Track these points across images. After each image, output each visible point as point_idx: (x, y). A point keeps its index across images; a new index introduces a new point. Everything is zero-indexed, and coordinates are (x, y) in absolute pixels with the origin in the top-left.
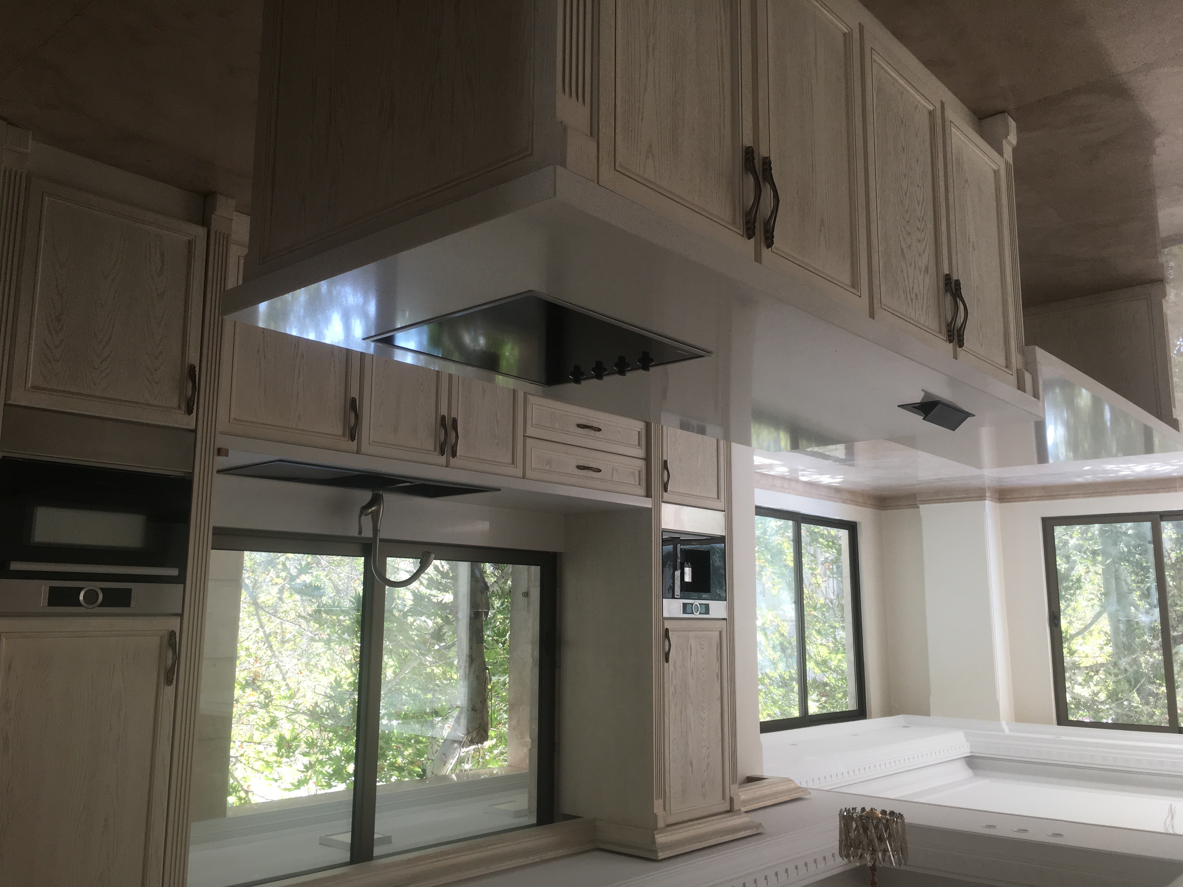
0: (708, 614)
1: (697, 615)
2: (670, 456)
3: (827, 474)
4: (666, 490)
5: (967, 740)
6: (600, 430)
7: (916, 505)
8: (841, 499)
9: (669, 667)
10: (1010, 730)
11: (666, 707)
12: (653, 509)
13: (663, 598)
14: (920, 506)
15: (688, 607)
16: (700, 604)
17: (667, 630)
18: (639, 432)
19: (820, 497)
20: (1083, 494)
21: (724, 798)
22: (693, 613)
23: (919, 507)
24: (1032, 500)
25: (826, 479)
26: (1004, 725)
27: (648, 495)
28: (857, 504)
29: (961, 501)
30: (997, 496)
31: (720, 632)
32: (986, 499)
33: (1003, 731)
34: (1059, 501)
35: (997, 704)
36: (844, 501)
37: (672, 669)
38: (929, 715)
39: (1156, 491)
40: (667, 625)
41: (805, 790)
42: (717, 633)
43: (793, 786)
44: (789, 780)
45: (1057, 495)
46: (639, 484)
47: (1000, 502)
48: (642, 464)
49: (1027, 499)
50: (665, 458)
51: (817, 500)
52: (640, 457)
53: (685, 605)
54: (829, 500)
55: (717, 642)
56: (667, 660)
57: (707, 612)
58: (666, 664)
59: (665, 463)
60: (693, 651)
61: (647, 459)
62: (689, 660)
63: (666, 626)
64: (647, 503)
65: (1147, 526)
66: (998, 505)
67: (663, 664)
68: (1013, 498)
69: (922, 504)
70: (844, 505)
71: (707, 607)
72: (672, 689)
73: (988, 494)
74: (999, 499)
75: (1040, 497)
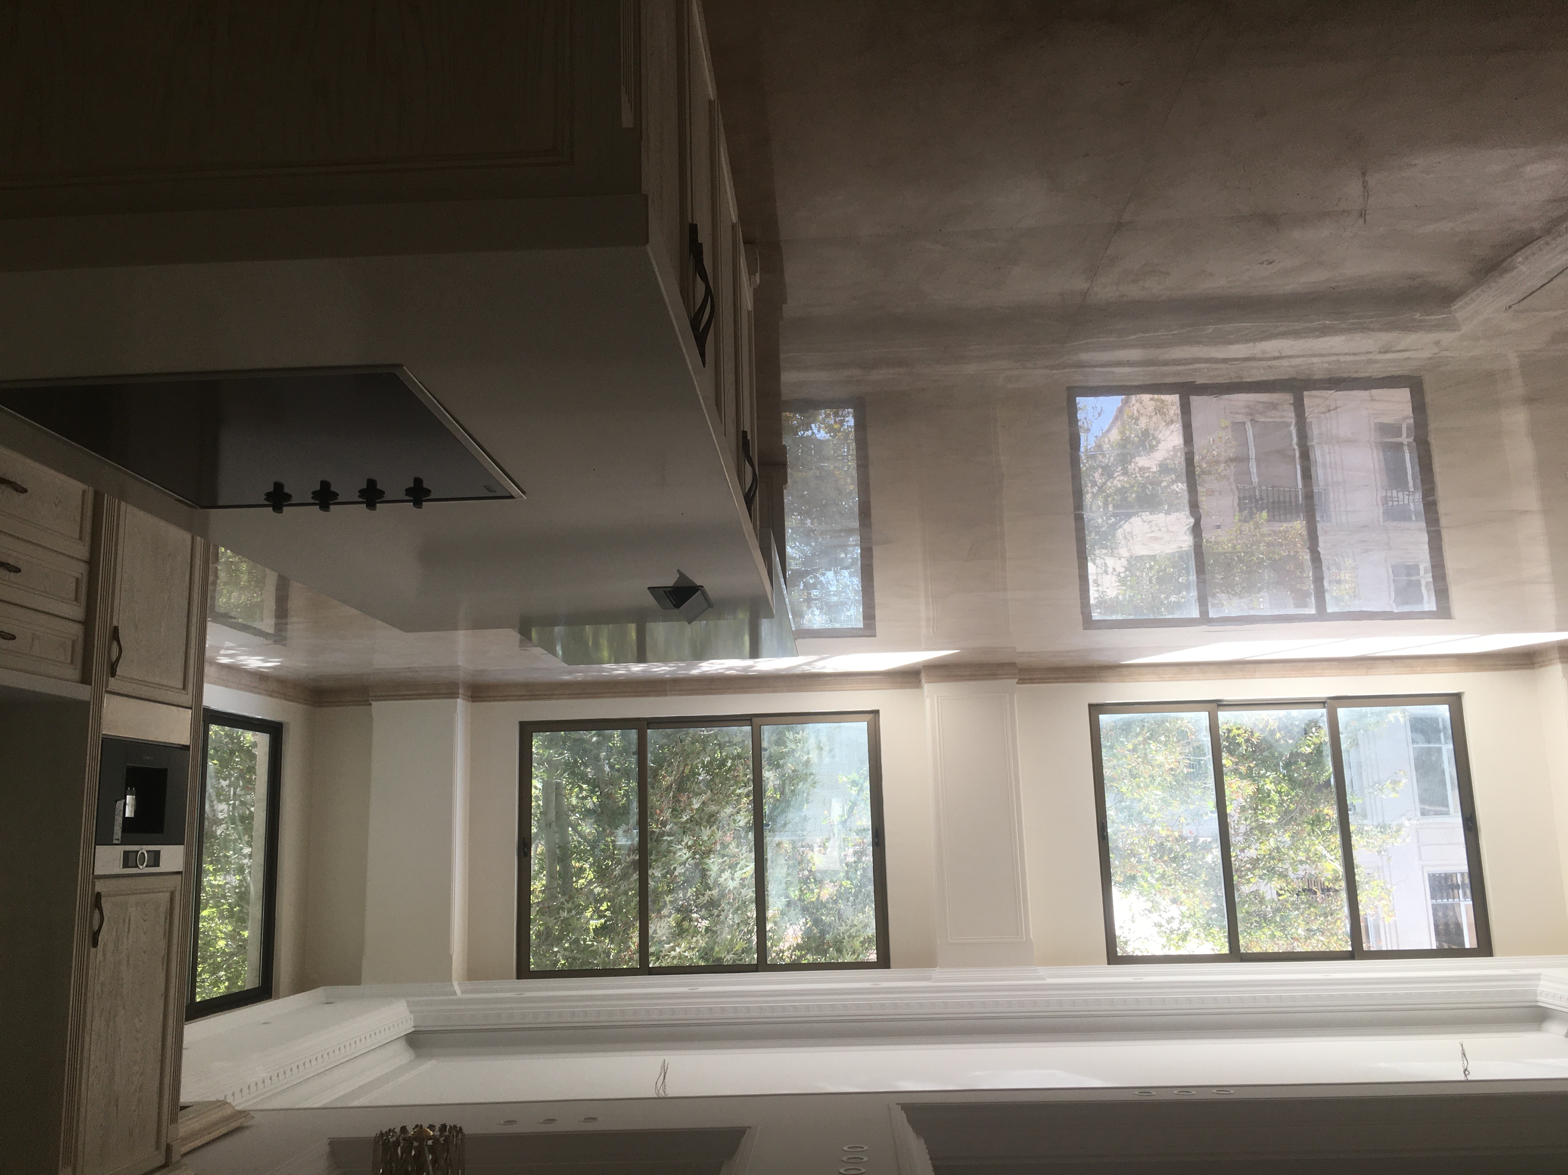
0: (158, 866)
1: (143, 869)
2: (121, 620)
3: (259, 656)
4: (113, 674)
5: (411, 1012)
6: (18, 570)
7: (368, 701)
8: (265, 690)
9: (97, 955)
10: (463, 992)
11: (88, 1019)
12: (92, 703)
13: (96, 844)
14: (373, 703)
15: (132, 856)
16: (147, 851)
17: (98, 896)
18: (77, 579)
19: (240, 687)
20: (569, 694)
21: (158, 1147)
22: (137, 866)
23: (371, 704)
24: (512, 700)
25: (254, 662)
26: (456, 984)
27: (85, 679)
28: (287, 698)
29: (425, 699)
30: (469, 694)
31: (172, 894)
32: (458, 698)
33: (455, 993)
34: (542, 702)
35: (450, 957)
36: (271, 694)
37: (100, 956)
38: (359, 984)
39: (646, 694)
40: (100, 887)
41: (244, 1113)
42: (167, 896)
43: (229, 1111)
44: (223, 1104)
45: (540, 695)
46: (72, 662)
47: (473, 701)
48: (76, 630)
49: (505, 698)
50: (115, 623)
51: (235, 691)
52: (76, 619)
53: (126, 854)
54: (251, 691)
55: (166, 910)
56: (95, 944)
57: (156, 863)
58: (93, 950)
59: (116, 629)
60: (133, 926)
61: (88, 623)
62: (125, 939)
63: (98, 889)
64: (83, 693)
65: (633, 734)
66: (470, 704)
67: (89, 951)
68: (489, 697)
69: (377, 700)
70: (269, 698)
71: (157, 854)
72: (98, 989)
73: (461, 691)
74: (472, 697)
75: (521, 696)
